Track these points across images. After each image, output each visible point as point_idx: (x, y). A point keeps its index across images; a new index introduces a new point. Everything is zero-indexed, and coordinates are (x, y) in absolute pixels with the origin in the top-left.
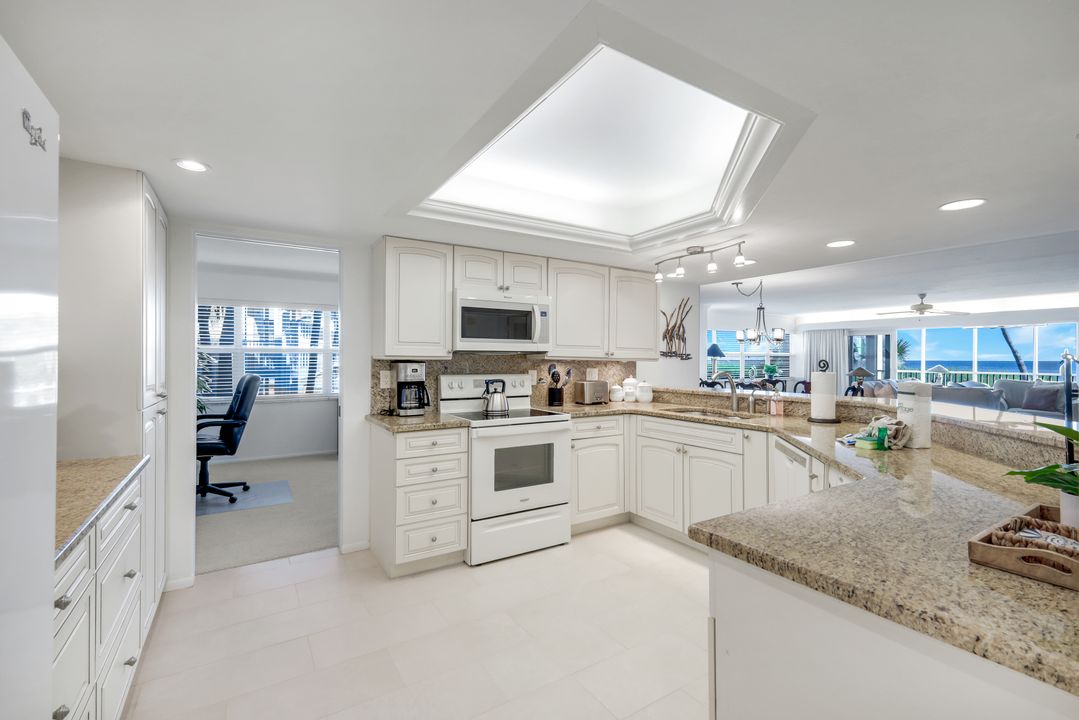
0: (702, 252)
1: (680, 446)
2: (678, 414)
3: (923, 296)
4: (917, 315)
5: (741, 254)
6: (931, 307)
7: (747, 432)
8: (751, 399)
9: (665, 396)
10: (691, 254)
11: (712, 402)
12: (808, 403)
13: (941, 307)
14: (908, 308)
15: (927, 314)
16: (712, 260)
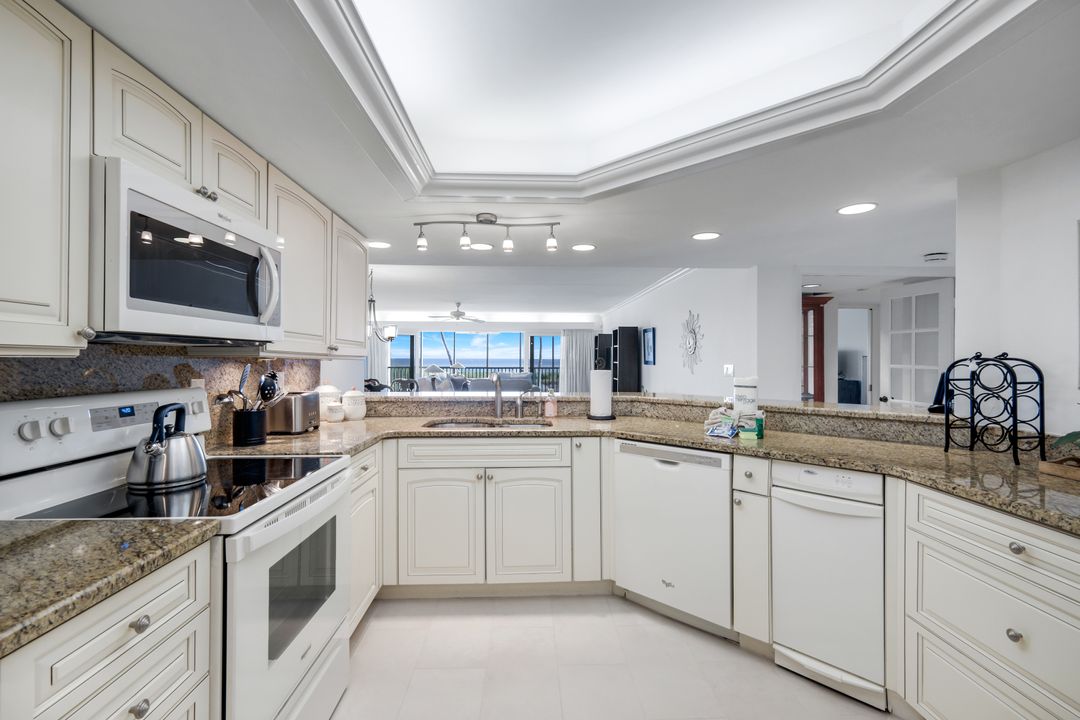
0: (492, 222)
1: (481, 472)
2: (431, 430)
3: (459, 304)
4: (455, 320)
5: (554, 237)
6: (463, 314)
7: (576, 441)
8: (519, 402)
9: (380, 408)
10: (481, 222)
11: (457, 409)
12: (588, 402)
13: (471, 314)
14: (448, 313)
15: (461, 320)
16: (508, 237)
